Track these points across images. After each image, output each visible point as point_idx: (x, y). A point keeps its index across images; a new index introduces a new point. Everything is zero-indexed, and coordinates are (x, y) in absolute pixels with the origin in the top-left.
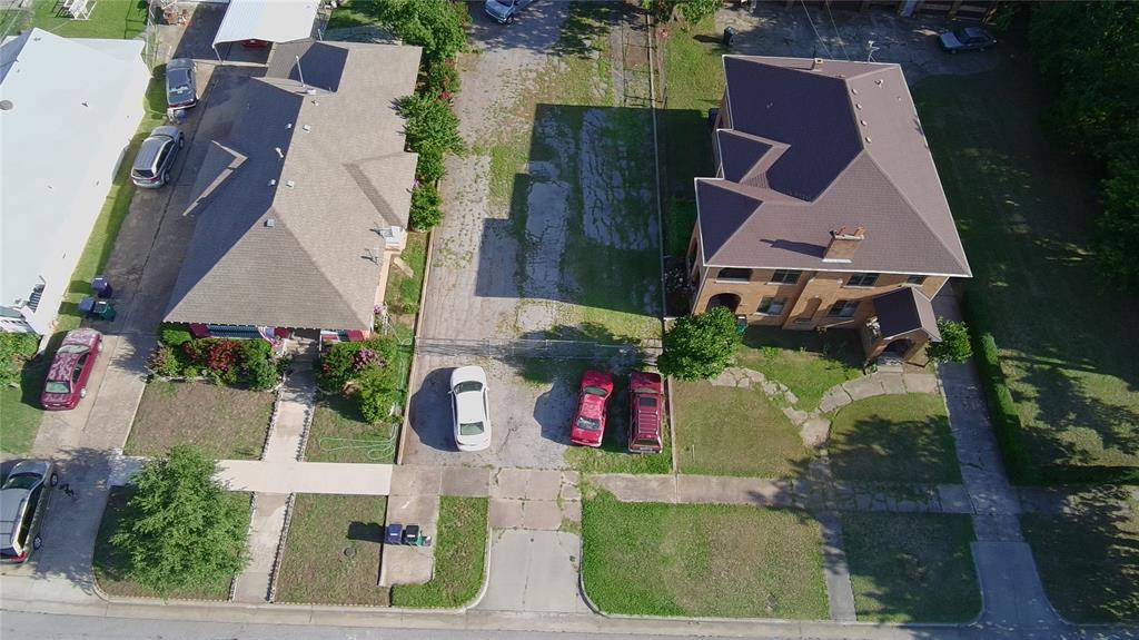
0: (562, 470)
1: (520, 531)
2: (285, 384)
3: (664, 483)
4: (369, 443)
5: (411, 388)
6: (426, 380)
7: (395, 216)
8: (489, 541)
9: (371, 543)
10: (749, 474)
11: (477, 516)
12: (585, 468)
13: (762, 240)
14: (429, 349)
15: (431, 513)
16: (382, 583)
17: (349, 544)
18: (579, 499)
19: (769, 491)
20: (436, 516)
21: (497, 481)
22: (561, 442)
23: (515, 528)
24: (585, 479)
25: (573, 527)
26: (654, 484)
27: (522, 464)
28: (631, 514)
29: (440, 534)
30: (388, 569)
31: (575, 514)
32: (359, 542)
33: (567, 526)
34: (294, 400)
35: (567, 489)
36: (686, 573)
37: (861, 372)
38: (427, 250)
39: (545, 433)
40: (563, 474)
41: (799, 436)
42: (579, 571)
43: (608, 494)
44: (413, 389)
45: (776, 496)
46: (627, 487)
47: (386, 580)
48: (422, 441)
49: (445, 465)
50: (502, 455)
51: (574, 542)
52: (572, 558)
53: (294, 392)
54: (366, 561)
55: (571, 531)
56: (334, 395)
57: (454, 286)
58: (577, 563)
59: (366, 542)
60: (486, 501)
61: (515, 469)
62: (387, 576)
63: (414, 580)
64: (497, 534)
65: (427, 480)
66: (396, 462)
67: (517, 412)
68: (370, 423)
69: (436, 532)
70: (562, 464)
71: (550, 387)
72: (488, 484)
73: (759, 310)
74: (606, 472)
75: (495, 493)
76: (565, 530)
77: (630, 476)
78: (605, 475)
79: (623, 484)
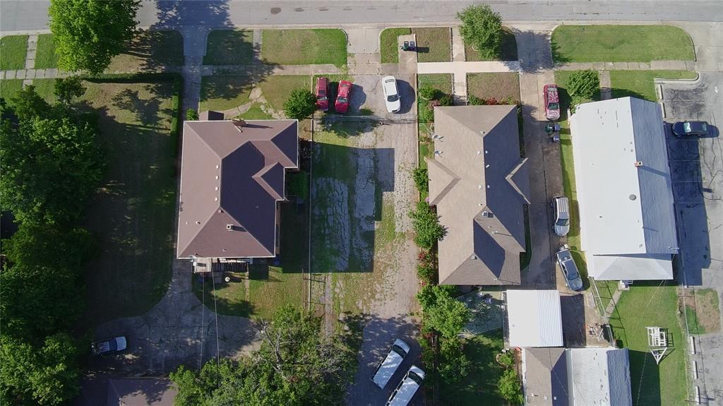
0: (355, 75)
1: (369, 53)
3: (316, 71)
4: (428, 81)
6: (410, 108)
8: (380, 49)
9: (421, 46)
10: (284, 76)
11: (385, 57)
12: (346, 76)
15: (401, 56)
16: (415, 34)
17: (428, 46)
18: (348, 64)
19: (276, 70)
20: (399, 56)
21: (379, 69)
23: (371, 54)
24: (346, 72)
25: (350, 55)
26: (320, 71)
27: (370, 76)
28: (329, 60)
31: (349, 59)
32: (425, 47)
33: (352, 55)
34: (460, 97)
35: (353, 68)
36: (310, 41)
39: (362, 88)
40: (354, 73)
41: (262, 91)
43: (337, 67)
44: (415, 103)
45: (273, 68)
46: (330, 69)
47: (413, 36)
48: (409, 83)
49: (399, 75)
50: (377, 79)
51: (349, 50)
54: (421, 41)
55: (350, 53)
57: (405, 153)
58: (349, 44)
59: (423, 47)
60: (382, 62)
61: (372, 74)
63: (404, 36)
64: (377, 51)
65: (404, 68)
66: (417, 75)
67: (373, 96)
69: (398, 50)
70: (355, 77)
71: (360, 108)
72: (382, 68)
74: (338, 75)
75: (379, 65)
77: (329, 74)
78: (339, 73)
79: (332, 70)
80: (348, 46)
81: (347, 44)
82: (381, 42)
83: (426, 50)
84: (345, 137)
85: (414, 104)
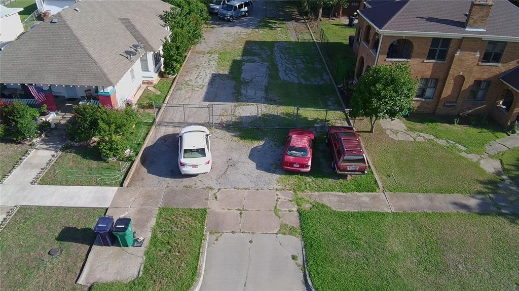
0: (277, 190)
1: (238, 235)
2: (43, 140)
3: (374, 198)
4: (102, 173)
5: (146, 142)
6: (161, 139)
7: (149, 45)
8: (206, 243)
9: (79, 245)
10: (451, 192)
11: (194, 223)
12: (297, 188)
13: (417, 17)
14: (166, 124)
15: (147, 221)
16: (81, 281)
17: (56, 245)
18: (295, 209)
19: (473, 202)
20: (153, 222)
21: (216, 198)
22: (274, 172)
23: (233, 232)
24: (299, 196)
25: (292, 231)
26: (366, 199)
27: (240, 186)
28: (349, 220)
29: (154, 237)
30: (91, 267)
31: (293, 220)
32: (66, 244)
33: (285, 230)
34: (46, 149)
35: (283, 203)
36: (421, 268)
37: (505, 134)
38: (172, 84)
39: (259, 167)
40: (278, 193)
41: (480, 168)
42: (303, 269)
43: (323, 206)
44: (148, 142)
45: (480, 205)
46: (340, 201)
47: (87, 278)
48: (149, 172)
49: (168, 187)
50: (221, 180)
51: (294, 244)
52: (294, 258)
53: (47, 145)
54: (69, 260)
55: (290, 234)
56: (80, 146)
57: (189, 98)
58: (300, 261)
59: (74, 244)
60: (204, 212)
61: (233, 189)
62: (89, 274)
63: (119, 278)
64: (214, 237)
65: (148, 197)
66: (121, 185)
67: (235, 156)
68: (105, 161)
69: (150, 235)
70: (276, 186)
71: (262, 143)
72: (207, 199)
73: (417, 96)
74: (318, 191)
75: (214, 206)
76: (284, 234)
77: (341, 194)
78: (317, 193)
79: (336, 199)
80: (300, 254)
81: (306, 261)
82: (197, 258)
83: (69, 235)
84: (287, 114)
85: (151, 144)
